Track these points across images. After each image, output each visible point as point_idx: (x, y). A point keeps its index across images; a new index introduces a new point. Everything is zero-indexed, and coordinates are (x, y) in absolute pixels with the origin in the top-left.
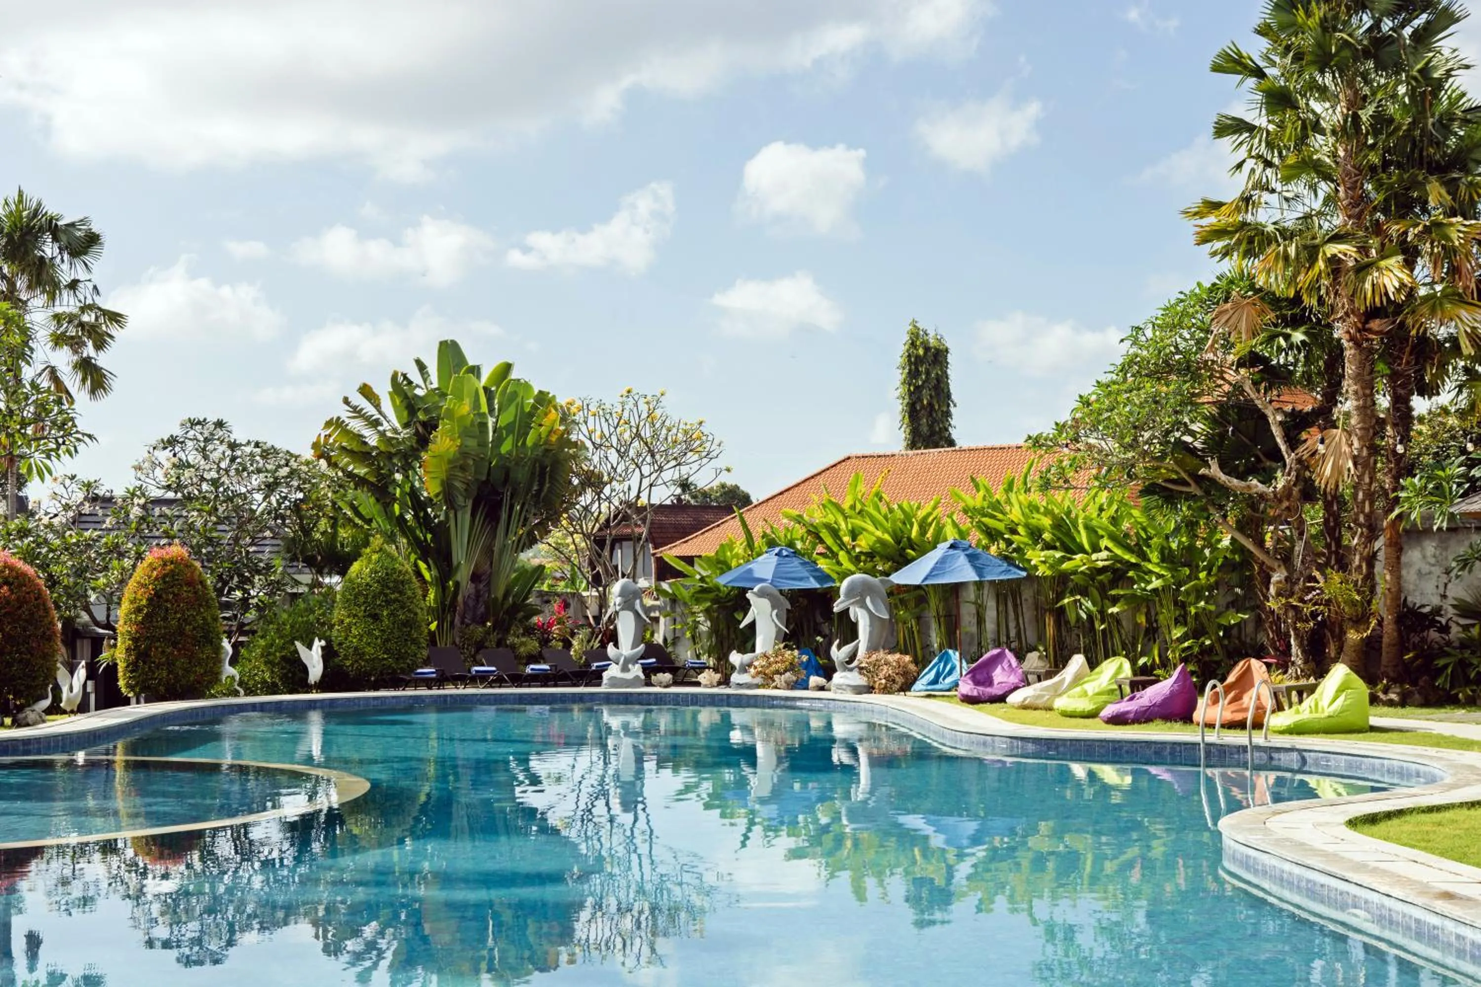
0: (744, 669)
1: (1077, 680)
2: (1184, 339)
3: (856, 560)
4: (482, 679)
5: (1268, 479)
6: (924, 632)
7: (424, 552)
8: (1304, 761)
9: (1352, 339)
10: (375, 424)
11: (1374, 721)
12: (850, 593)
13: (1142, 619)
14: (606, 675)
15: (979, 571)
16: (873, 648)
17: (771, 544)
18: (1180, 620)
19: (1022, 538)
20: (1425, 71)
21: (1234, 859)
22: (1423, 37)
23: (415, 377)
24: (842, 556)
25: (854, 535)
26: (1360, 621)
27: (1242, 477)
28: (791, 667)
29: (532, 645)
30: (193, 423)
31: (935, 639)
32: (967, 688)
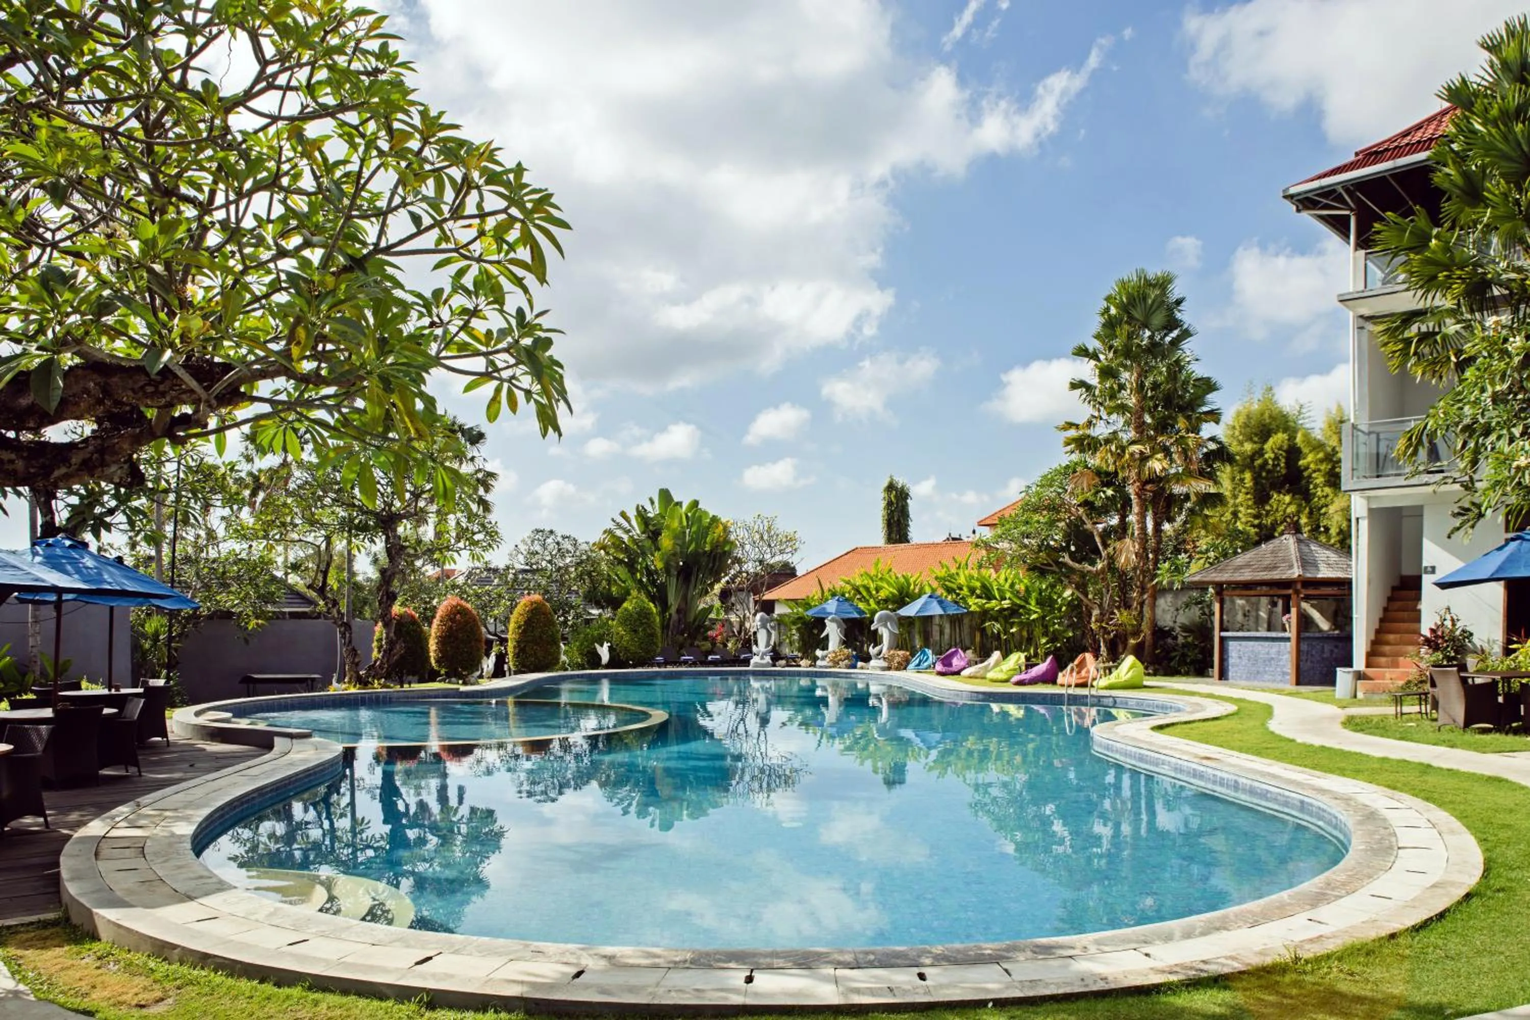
0: (823, 658)
1: (997, 664)
2: (1050, 493)
3: (878, 603)
4: (685, 663)
5: (1093, 563)
6: (912, 639)
7: (652, 599)
8: (1115, 702)
9: (1137, 494)
10: (628, 532)
11: (1145, 683)
12: (880, 620)
13: (1025, 634)
14: (752, 661)
15: (944, 609)
16: (890, 648)
17: (834, 595)
18: (1045, 634)
19: (965, 591)
20: (1177, 362)
21: (1100, 745)
22: (1175, 343)
23: (648, 507)
24: (872, 601)
25: (878, 590)
26: (1136, 633)
27: (1080, 562)
28: (847, 658)
29: (708, 645)
30: (538, 531)
31: (918, 643)
32: (939, 667)
